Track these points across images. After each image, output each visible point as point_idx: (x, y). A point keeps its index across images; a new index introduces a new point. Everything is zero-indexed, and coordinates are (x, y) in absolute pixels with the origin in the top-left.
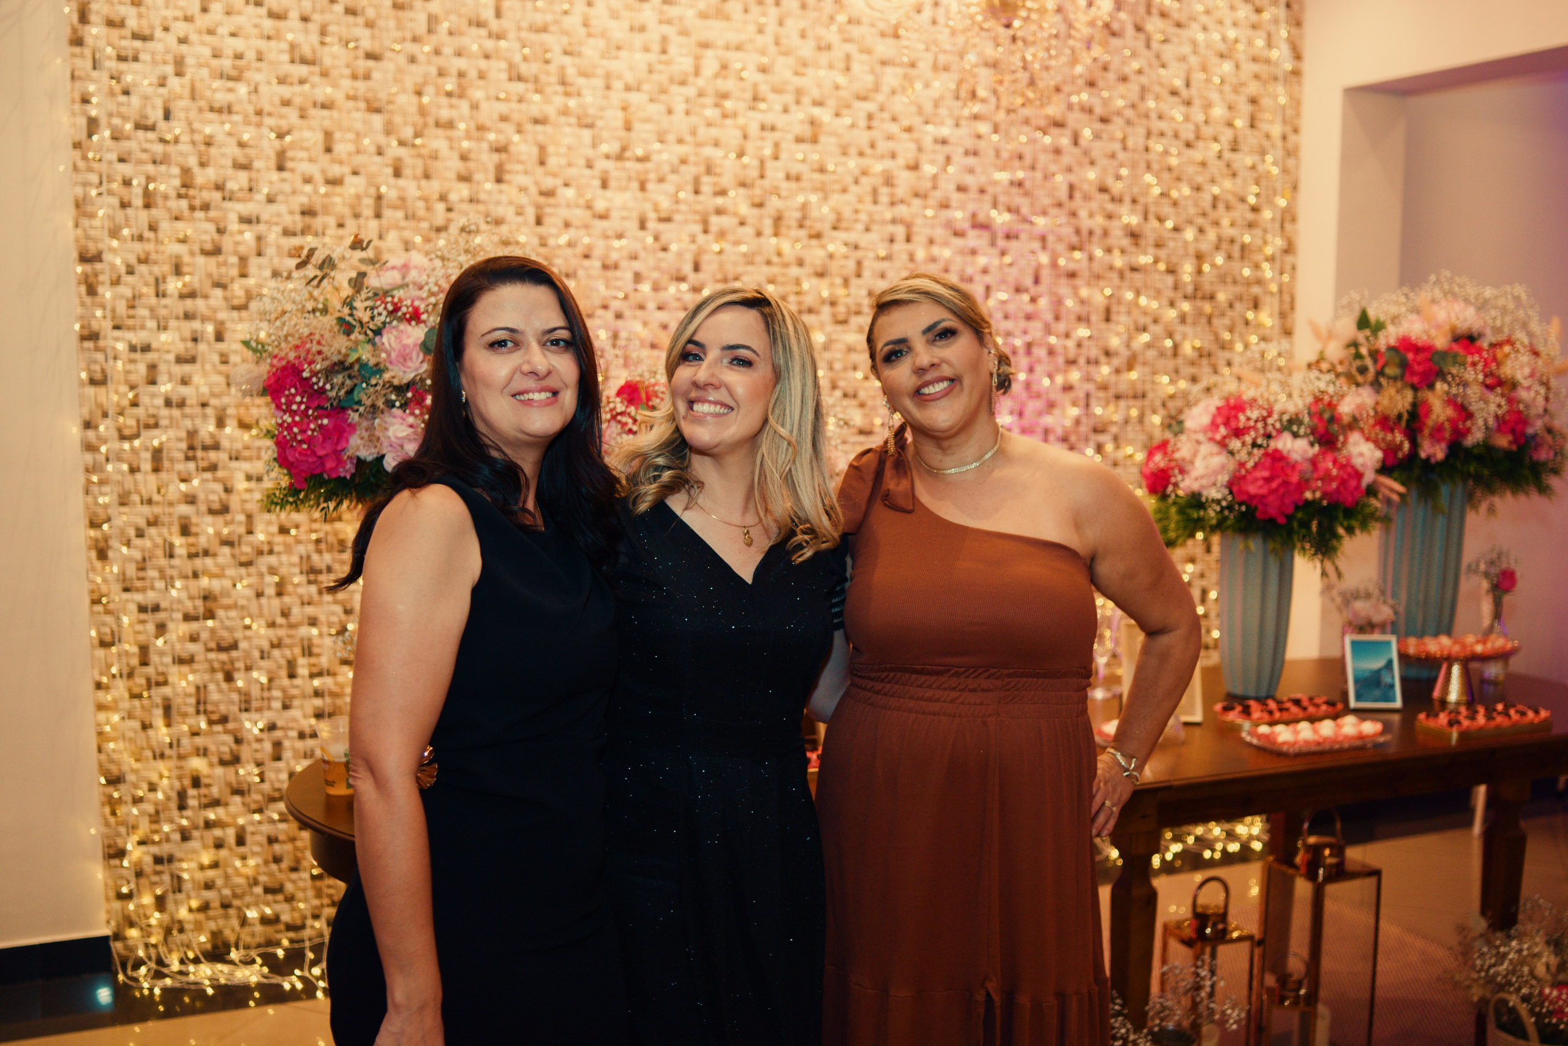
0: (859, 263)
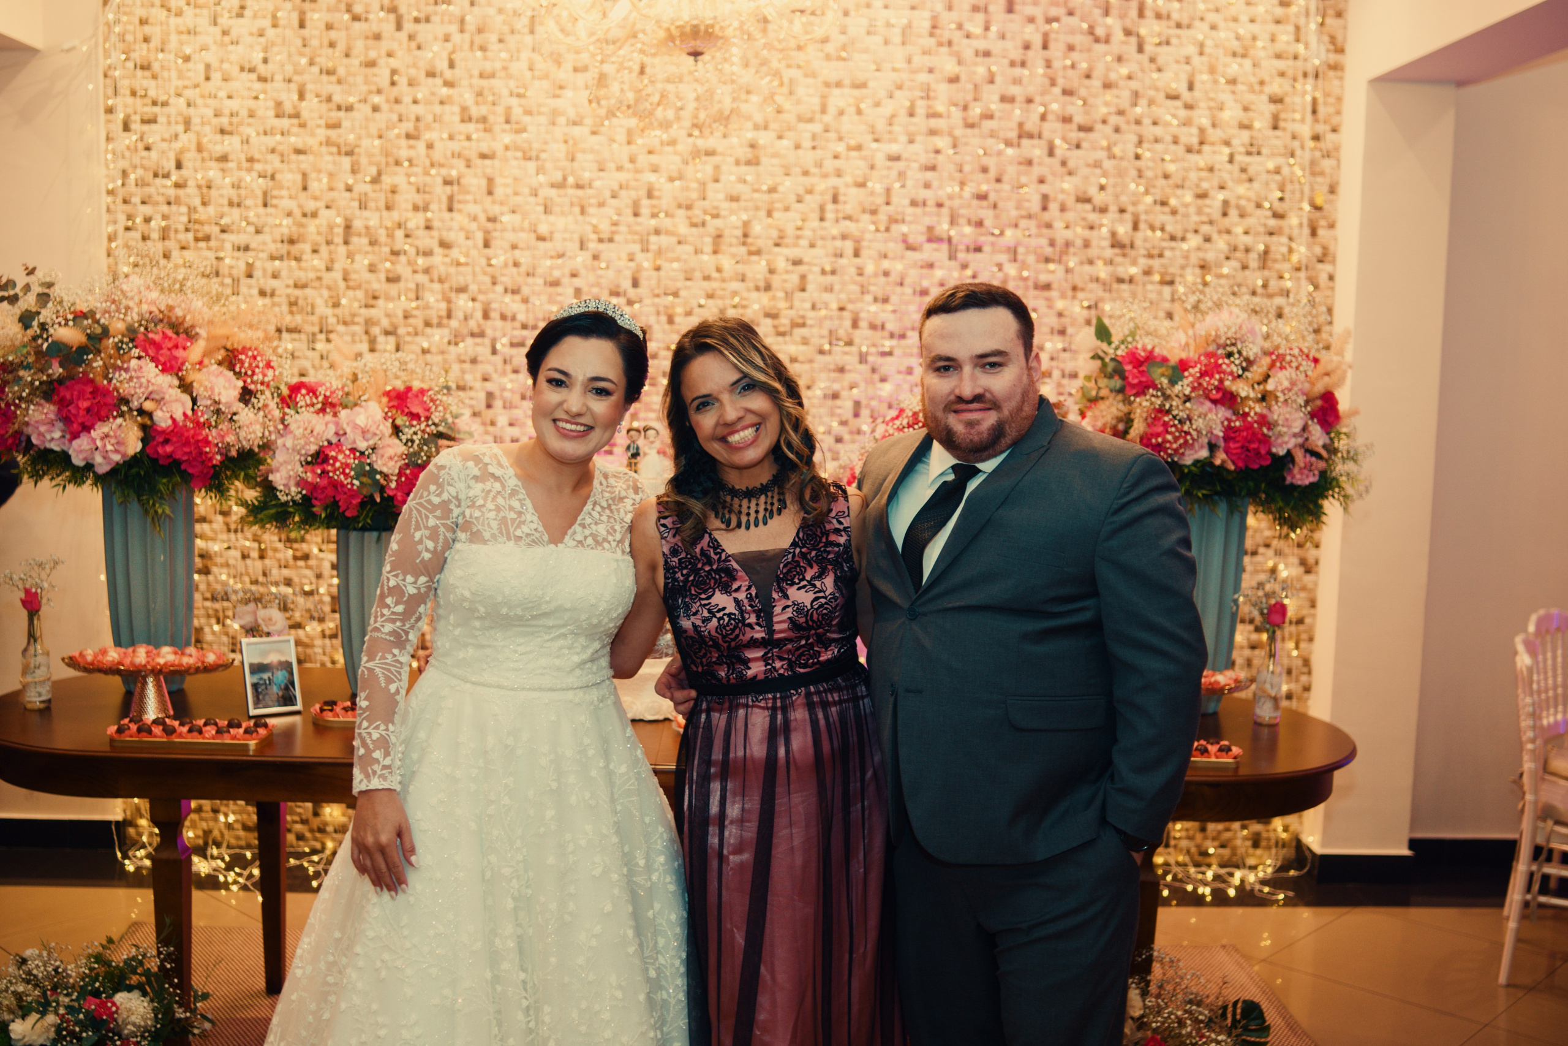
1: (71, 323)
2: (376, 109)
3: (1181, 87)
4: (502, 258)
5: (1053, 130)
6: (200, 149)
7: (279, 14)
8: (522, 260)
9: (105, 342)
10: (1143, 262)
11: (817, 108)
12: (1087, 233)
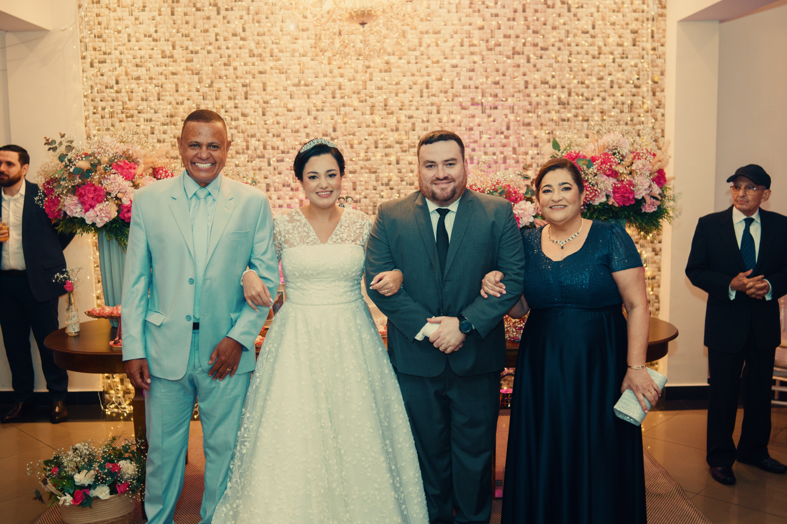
0: (413, 124)
1: (84, 159)
2: (209, 52)
3: (590, 28)
4: (272, 120)
5: (529, 50)
6: (127, 74)
7: (162, 9)
8: (281, 121)
9: (99, 167)
10: (574, 111)
11: (417, 44)
12: (547, 98)
